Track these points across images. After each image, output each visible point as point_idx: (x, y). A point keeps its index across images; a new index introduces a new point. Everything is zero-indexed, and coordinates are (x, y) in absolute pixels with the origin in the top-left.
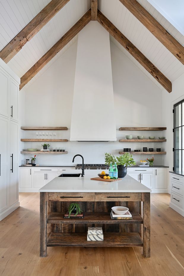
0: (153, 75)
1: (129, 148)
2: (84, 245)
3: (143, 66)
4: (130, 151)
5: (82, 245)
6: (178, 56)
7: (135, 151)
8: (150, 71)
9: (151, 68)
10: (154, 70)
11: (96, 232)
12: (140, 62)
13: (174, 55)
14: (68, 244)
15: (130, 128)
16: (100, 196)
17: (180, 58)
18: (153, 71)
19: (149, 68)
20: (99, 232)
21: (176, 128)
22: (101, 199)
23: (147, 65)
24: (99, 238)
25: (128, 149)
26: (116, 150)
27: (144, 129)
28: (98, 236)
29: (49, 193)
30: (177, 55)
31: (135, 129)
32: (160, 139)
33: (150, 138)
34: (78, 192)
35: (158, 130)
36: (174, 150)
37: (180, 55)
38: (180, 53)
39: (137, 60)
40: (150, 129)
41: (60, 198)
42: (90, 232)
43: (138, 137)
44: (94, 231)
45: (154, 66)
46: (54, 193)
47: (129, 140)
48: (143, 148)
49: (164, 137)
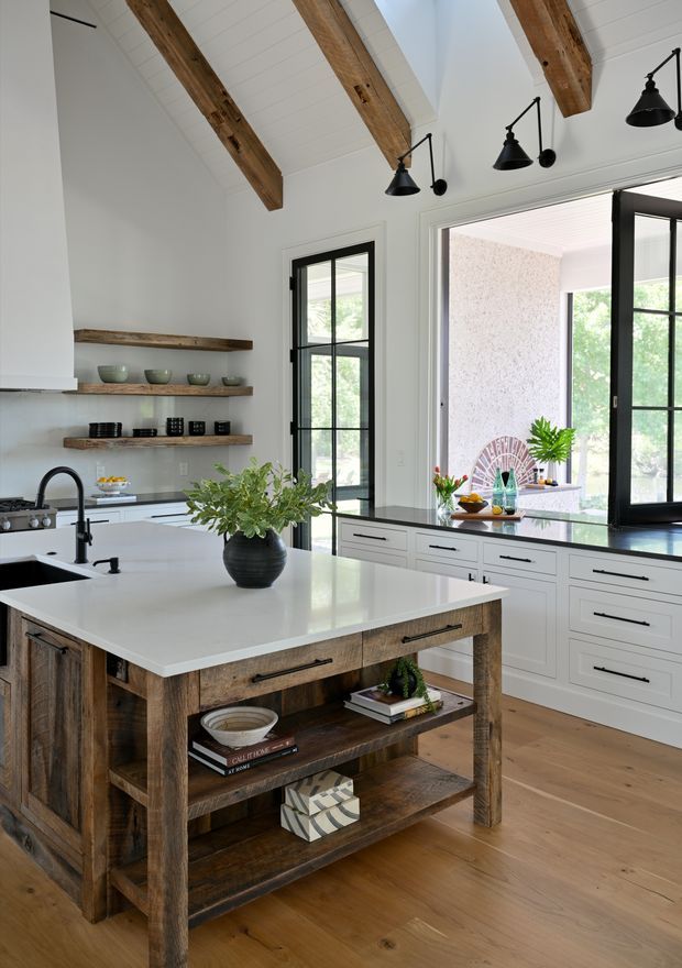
0: (217, 129)
1: (116, 421)
2: (316, 862)
3: (182, 80)
4: (120, 435)
5: (310, 867)
6: (360, 93)
7: (138, 433)
8: (213, 109)
9: (215, 99)
10: (224, 107)
11: (334, 796)
12: (171, 62)
13: (345, 87)
14: (261, 884)
15: (125, 333)
16: (376, 642)
17: (365, 101)
18: (224, 114)
19: (210, 96)
20: (344, 791)
21: (301, 348)
22: (381, 653)
23: (201, 83)
24: (347, 814)
25: (111, 425)
26: (50, 431)
27: (176, 342)
28: (342, 810)
29: (199, 673)
30: (356, 88)
31: (142, 341)
32: (226, 385)
33: (191, 381)
34: (309, 645)
35: (225, 348)
36: (294, 428)
37: (368, 92)
38: (368, 86)
39: (162, 48)
40: (199, 344)
41: (243, 686)
42: (317, 803)
43: (148, 374)
44: (327, 792)
45: (225, 93)
46: (218, 668)
47: (118, 388)
48: (166, 420)
49: (244, 377)
